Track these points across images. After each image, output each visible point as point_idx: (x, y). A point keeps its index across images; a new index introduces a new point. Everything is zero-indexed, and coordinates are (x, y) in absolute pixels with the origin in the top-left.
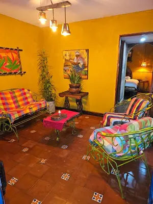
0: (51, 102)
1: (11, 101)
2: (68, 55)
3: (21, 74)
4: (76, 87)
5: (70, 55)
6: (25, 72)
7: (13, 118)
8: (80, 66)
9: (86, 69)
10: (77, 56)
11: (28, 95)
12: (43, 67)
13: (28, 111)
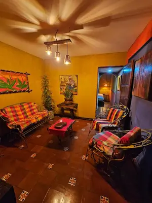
0: (51, 111)
1: (21, 113)
2: (63, 78)
3: (29, 91)
4: (70, 100)
5: (65, 79)
6: (31, 90)
7: (22, 128)
8: (72, 86)
9: (76, 88)
10: (70, 79)
11: (34, 107)
12: (45, 86)
13: (35, 121)
